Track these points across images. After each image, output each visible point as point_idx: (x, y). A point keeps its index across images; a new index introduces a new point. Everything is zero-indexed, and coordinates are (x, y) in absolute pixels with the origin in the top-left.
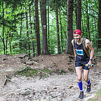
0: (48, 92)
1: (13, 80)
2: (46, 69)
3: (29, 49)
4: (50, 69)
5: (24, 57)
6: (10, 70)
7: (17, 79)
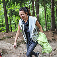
6: (19, 40)
7: (23, 45)
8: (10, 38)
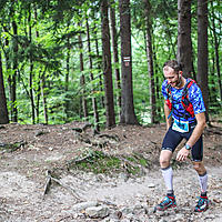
0: (150, 210)
1: (64, 180)
2: (137, 157)
3: (87, 115)
4: (146, 156)
5: (84, 129)
6: (56, 157)
7: (73, 179)
8: (14, 148)
